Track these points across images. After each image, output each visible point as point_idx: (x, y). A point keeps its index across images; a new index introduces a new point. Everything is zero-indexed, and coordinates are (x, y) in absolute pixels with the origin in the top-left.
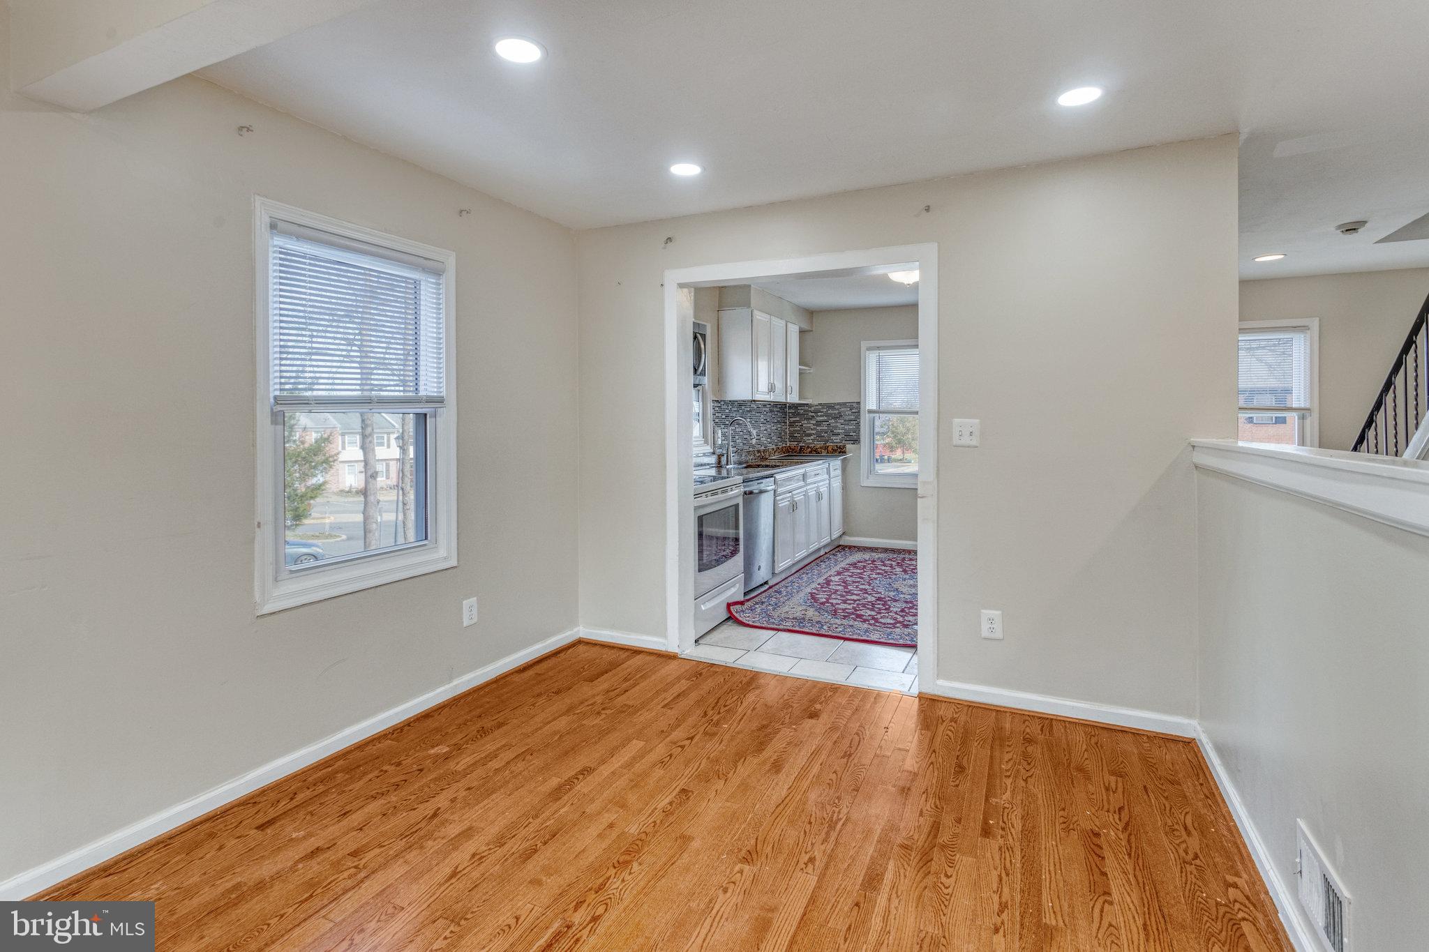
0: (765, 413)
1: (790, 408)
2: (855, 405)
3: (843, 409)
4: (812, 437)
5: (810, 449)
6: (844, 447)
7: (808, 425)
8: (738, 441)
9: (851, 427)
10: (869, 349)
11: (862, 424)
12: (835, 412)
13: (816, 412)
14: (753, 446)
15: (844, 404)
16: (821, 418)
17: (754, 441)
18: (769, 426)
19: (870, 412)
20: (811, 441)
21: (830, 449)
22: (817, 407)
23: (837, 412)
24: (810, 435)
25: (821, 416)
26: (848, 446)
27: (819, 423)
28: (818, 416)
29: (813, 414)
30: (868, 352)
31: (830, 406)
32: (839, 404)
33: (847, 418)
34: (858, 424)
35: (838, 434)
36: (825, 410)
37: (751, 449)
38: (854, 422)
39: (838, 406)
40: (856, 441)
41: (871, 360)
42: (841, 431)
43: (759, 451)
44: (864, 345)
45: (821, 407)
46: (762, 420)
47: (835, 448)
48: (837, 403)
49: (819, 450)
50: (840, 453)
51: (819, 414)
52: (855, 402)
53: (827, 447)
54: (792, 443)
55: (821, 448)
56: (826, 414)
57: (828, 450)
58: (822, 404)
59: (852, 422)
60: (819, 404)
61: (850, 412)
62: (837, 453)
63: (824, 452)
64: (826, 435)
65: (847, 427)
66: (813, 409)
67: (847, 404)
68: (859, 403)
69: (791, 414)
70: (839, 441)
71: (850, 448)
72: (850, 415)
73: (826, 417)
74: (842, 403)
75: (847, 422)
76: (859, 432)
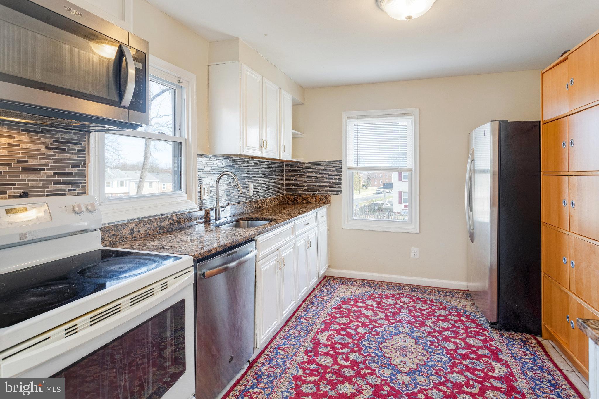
0: (263, 169)
1: (286, 165)
2: (338, 163)
3: (327, 167)
4: (304, 189)
6: (329, 196)
7: (301, 179)
8: (232, 194)
9: (334, 181)
10: (349, 118)
11: (343, 178)
12: (322, 168)
13: (306, 169)
14: (251, 198)
15: (329, 163)
16: (311, 174)
17: (251, 194)
18: (267, 180)
19: (350, 168)
20: (302, 192)
21: (318, 198)
22: (307, 165)
23: (323, 168)
24: (302, 187)
25: (311, 172)
26: (332, 196)
27: (309, 178)
28: (308, 172)
29: (304, 170)
30: (348, 121)
31: (318, 164)
32: (325, 162)
33: (331, 173)
34: (340, 179)
35: (324, 186)
36: (314, 167)
37: (248, 201)
38: (337, 177)
39: (325, 164)
40: (338, 192)
41: (350, 126)
42: (326, 184)
43: (256, 202)
44: (345, 115)
45: (310, 165)
46: (261, 175)
47: (322, 197)
48: (324, 162)
49: (309, 199)
50: (326, 201)
51: (309, 170)
52: (337, 161)
53: (316, 197)
54: (288, 193)
55: (311, 197)
56: (314, 171)
57: (316, 199)
58: (311, 162)
59: (335, 177)
60: (309, 162)
61: (334, 169)
62: (324, 201)
63: (313, 201)
64: (314, 187)
65: (331, 181)
66: (304, 166)
67: (332, 163)
68: (340, 161)
69: (287, 170)
70: (325, 192)
71: (333, 198)
72: (333, 171)
73: (315, 173)
74: (328, 161)
75: (331, 177)
76: (341, 185)
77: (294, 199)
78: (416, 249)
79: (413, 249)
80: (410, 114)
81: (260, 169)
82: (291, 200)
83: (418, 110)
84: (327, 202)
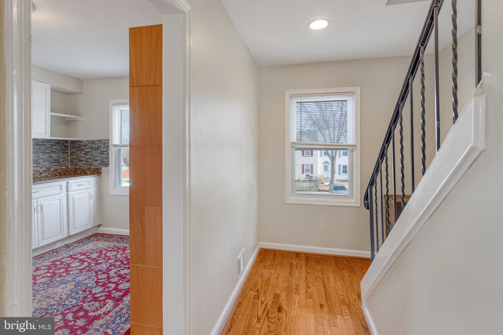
1: (71, 143)
2: (106, 141)
3: (100, 144)
4: (83, 162)
5: (81, 170)
6: (100, 169)
7: (81, 155)
9: (104, 156)
10: (114, 105)
11: (110, 154)
13: (85, 146)
15: (100, 141)
16: (88, 150)
19: (115, 146)
20: (82, 165)
21: (92, 170)
22: (86, 143)
23: (96, 146)
24: (82, 161)
25: (88, 148)
26: (102, 168)
27: (87, 153)
28: (86, 149)
29: (83, 147)
30: (113, 107)
31: (93, 142)
32: (97, 141)
33: (102, 150)
34: (108, 154)
35: (97, 161)
36: (90, 145)
39: (97, 142)
40: (107, 165)
42: (98, 158)
44: (110, 102)
45: (87, 143)
47: (95, 169)
49: (86, 171)
50: (97, 172)
51: (87, 147)
52: (106, 140)
53: (91, 169)
54: (72, 166)
55: (87, 169)
56: (91, 148)
57: (90, 171)
58: (88, 141)
59: (105, 153)
60: (87, 141)
61: (104, 146)
62: (96, 172)
63: (89, 173)
64: (90, 161)
65: (102, 156)
66: (83, 144)
67: (102, 141)
68: (108, 140)
69: (71, 147)
70: (98, 165)
71: (104, 169)
72: (104, 148)
73: (90, 150)
74: (99, 140)
75: (102, 153)
76: (109, 159)
77: (75, 170)
82: (73, 172)
84: (98, 173)
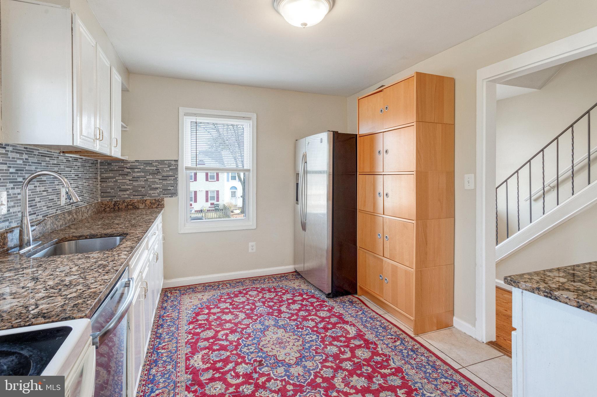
0: (76, 167)
1: (102, 163)
2: (173, 163)
3: (160, 166)
4: (128, 192)
5: (126, 204)
6: (163, 200)
7: (124, 181)
8: (38, 205)
9: (169, 182)
10: (186, 114)
11: (179, 179)
12: (153, 168)
13: (132, 168)
14: (61, 208)
15: (162, 162)
16: (138, 174)
17: (63, 201)
18: (80, 183)
19: (187, 168)
20: (126, 196)
21: (148, 202)
22: (134, 164)
23: (155, 168)
24: (126, 190)
25: (138, 172)
26: (165, 199)
27: (136, 179)
28: (134, 172)
29: (129, 170)
30: (185, 117)
31: (148, 163)
32: (157, 161)
33: (165, 174)
34: (176, 179)
35: (156, 189)
36: (142, 167)
37: (59, 212)
38: (172, 178)
39: (157, 164)
40: (174, 194)
41: (187, 122)
42: (158, 186)
43: (70, 213)
44: (182, 110)
45: (137, 164)
46: (73, 176)
47: (154, 201)
48: (155, 161)
49: (136, 204)
50: (158, 205)
51: (136, 170)
52: (172, 160)
53: (146, 201)
54: (104, 199)
55: (138, 202)
56: (143, 171)
57: (145, 204)
58: (139, 161)
59: (170, 178)
60: (135, 161)
61: (168, 169)
62: (156, 205)
63: (141, 206)
64: (143, 189)
65: (165, 182)
66: (129, 165)
67: (165, 162)
68: (176, 161)
69: (103, 170)
70: (157, 195)
71: (167, 201)
72: (167, 171)
73: (143, 174)
74: (160, 160)
75: (165, 178)
76: (177, 186)
77: (114, 205)
78: (254, 243)
79: (251, 244)
80: (249, 119)
81: (72, 167)
82: (109, 207)
83: (255, 115)
84: (160, 206)
